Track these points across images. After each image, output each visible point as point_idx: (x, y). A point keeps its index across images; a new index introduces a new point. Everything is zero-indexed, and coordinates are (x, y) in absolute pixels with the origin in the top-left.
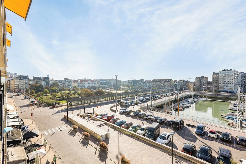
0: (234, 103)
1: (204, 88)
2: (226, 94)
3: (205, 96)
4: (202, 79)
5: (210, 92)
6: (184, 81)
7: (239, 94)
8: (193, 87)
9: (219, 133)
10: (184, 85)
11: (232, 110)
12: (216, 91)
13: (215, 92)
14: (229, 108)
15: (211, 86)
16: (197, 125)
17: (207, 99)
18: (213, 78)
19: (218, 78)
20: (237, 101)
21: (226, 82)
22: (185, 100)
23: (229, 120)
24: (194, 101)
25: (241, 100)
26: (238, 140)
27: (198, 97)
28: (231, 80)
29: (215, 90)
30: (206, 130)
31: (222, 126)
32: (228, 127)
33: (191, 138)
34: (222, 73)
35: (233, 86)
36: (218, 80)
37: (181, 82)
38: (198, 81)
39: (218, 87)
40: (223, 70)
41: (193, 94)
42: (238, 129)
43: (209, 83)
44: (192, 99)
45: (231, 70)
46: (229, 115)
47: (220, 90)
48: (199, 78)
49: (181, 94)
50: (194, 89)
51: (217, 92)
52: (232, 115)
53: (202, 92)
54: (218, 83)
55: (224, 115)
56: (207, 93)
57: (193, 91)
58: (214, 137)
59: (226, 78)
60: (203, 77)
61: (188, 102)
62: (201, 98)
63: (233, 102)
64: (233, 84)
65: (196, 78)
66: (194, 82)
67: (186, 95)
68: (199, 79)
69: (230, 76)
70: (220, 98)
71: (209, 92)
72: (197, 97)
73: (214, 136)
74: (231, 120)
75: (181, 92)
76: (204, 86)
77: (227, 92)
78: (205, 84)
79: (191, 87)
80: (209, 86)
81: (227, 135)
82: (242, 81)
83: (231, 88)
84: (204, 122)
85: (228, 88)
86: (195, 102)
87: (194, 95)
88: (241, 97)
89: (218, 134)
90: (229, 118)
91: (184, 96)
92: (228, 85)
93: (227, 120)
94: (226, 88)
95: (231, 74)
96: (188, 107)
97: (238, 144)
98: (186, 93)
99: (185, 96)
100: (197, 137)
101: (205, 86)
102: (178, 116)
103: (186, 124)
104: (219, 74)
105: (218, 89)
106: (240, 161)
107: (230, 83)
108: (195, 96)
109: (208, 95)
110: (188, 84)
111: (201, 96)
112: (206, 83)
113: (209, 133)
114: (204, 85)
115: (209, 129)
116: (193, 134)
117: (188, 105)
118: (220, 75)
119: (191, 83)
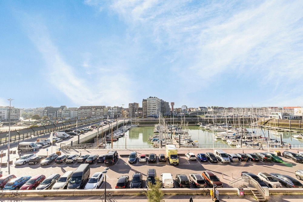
0: (157, 126)
1: (136, 114)
2: (152, 119)
3: (137, 122)
4: (134, 106)
5: (141, 118)
6: (118, 107)
7: (159, 119)
8: (127, 114)
9: (148, 156)
10: (118, 112)
11: (156, 132)
12: (145, 117)
13: (145, 118)
14: (154, 131)
15: (142, 112)
16: (130, 153)
17: (138, 124)
18: (143, 104)
19: (146, 105)
20: (159, 125)
21: (152, 108)
22: (119, 128)
23: (154, 142)
24: (128, 129)
25: (161, 123)
26: (160, 158)
27: (132, 124)
28: (155, 107)
29: (144, 116)
30: (138, 157)
31: (150, 149)
32: (153, 149)
33: (124, 170)
34: (149, 100)
35: (156, 111)
36: (146, 107)
37: (115, 109)
38: (131, 107)
39: (146, 112)
40: (150, 97)
41: (127, 121)
42: (160, 148)
43: (140, 109)
44: (125, 126)
45: (155, 97)
46: (154, 137)
47: (148, 115)
48: (132, 104)
49: (115, 123)
50: (127, 116)
51: (146, 118)
52: (156, 137)
53: (134, 119)
54: (147, 109)
55: (151, 138)
56: (137, 119)
57: (126, 118)
58: (144, 161)
59: (152, 105)
60: (135, 104)
61: (122, 130)
62: (134, 125)
63: (156, 125)
64: (156, 109)
65: (129, 104)
66: (128, 108)
67: (120, 123)
68: (132, 106)
69: (154, 103)
70: (148, 123)
71: (140, 118)
72: (131, 124)
73: (144, 160)
74: (156, 142)
75: (115, 120)
76: (136, 113)
77: (153, 117)
78: (137, 111)
79: (124, 114)
80: (140, 112)
81: (152, 156)
82: (161, 107)
83: (155, 113)
84: (136, 149)
85: (153, 113)
86: (128, 130)
87: (127, 122)
88: (161, 120)
89: (147, 157)
90: (154, 140)
91: (118, 124)
92: (153, 111)
93: (153, 142)
95: (154, 101)
96: (122, 136)
97: (160, 161)
98: (120, 121)
99: (119, 124)
100: (131, 166)
101: (137, 113)
102: (112, 148)
103: (120, 155)
104: (147, 101)
105: (146, 114)
106: (161, 176)
107: (154, 109)
108: (129, 123)
109: (139, 121)
110: (122, 111)
111: (134, 123)
112: (138, 109)
113: (140, 158)
114: (136, 112)
115: (140, 154)
116: (126, 164)
117: (122, 134)
118: (148, 102)
119: (125, 109)
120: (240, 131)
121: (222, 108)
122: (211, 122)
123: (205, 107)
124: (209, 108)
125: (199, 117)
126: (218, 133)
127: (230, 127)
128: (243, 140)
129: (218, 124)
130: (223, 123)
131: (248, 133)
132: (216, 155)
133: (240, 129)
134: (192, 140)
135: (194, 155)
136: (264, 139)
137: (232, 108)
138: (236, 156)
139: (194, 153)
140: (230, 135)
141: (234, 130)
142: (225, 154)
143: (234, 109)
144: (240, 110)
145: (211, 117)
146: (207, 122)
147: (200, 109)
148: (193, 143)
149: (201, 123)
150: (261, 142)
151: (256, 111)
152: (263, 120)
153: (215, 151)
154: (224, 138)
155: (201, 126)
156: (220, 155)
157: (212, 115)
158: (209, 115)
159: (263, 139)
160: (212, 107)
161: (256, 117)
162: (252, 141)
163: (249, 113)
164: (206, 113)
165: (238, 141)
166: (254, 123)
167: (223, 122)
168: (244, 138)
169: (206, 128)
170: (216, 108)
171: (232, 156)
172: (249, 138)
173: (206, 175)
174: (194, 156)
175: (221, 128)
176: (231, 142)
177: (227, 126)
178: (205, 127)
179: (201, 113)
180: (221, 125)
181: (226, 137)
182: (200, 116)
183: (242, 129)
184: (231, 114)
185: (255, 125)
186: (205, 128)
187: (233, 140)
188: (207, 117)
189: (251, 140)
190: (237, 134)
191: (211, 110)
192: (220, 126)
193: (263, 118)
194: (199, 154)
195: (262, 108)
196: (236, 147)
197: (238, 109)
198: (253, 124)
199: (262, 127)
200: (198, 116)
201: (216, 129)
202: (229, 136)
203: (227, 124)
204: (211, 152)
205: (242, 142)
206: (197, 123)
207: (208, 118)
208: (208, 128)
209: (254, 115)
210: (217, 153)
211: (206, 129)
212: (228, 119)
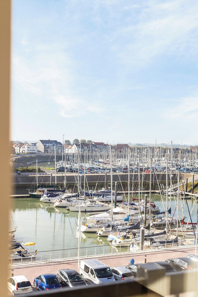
120: (142, 209)
121: (102, 144)
122: (71, 186)
123: (56, 142)
124: (68, 143)
125: (40, 171)
126: (88, 218)
127: (119, 198)
128: (147, 232)
129: (90, 192)
130: (103, 190)
131: (157, 213)
133: (141, 204)
134: (18, 241)
136: (190, 226)
137: (126, 146)
140: (119, 220)
141: (129, 206)
143: (132, 150)
144: (144, 153)
145: (72, 171)
146: (62, 186)
147: (41, 148)
148: (22, 250)
149: (46, 190)
150: (182, 234)
151: (179, 155)
152: (190, 180)
154: (103, 229)
155: (44, 198)
157: (76, 166)
158: (68, 166)
159: (187, 226)
160: (77, 141)
161: (177, 173)
162: (165, 233)
164: (59, 158)
165: (134, 234)
166: (172, 187)
167: (101, 186)
168: (148, 228)
169: (57, 204)
170: (87, 145)
172: (158, 227)
175: (98, 202)
176: (118, 240)
177: (112, 198)
178: (56, 202)
179: (45, 159)
180: (98, 195)
181: (109, 226)
182: (42, 168)
183: (147, 202)
184: (122, 163)
185: (174, 193)
186: (55, 205)
187: (124, 234)
188: (61, 170)
189: (162, 231)
190: (133, 218)
191: (73, 150)
192: (95, 198)
193: (192, 173)
196: (129, 250)
197: (139, 149)
198: (169, 190)
200: (36, 167)
201: (83, 205)
202: (115, 223)
203: (112, 191)
205: (145, 238)
206: (35, 188)
207: (66, 174)
208: (64, 203)
211: (57, 207)
212: (115, 178)
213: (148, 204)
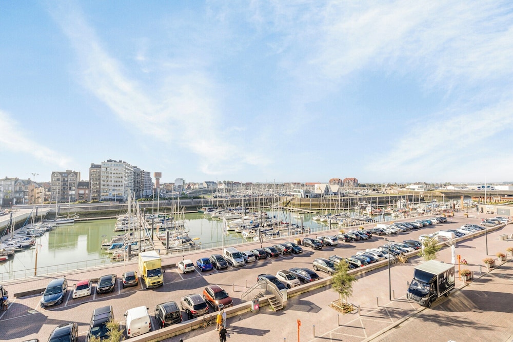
0: (123, 218)
1: (72, 195)
2: (111, 204)
3: (72, 213)
4: (67, 177)
5: (84, 202)
6: (16, 180)
7: (129, 203)
8: (45, 195)
9: (96, 281)
10: (16, 192)
11: (119, 231)
12: (95, 200)
13: (94, 202)
14: (116, 229)
15: (87, 192)
16: (47, 284)
17: (77, 218)
18: (91, 174)
19: (100, 175)
20: (127, 215)
21: (113, 183)
22: (18, 231)
23: (114, 251)
24: (45, 229)
25: (132, 211)
26: (124, 280)
27: (57, 216)
28: (120, 180)
29: (93, 199)
30: (69, 288)
31: (103, 266)
32: (111, 265)
33: (26, 327)
34: (106, 166)
35: (123, 188)
36: (99, 179)
37: (8, 183)
38: (58, 180)
39: (98, 192)
40: (108, 161)
41: (43, 211)
42: (127, 262)
43: (82, 185)
44: (39, 224)
45: (120, 161)
46: (114, 241)
47: (102, 197)
48: (61, 173)
49: (7, 217)
50: (46, 200)
51: (98, 202)
52: (120, 239)
53: (66, 206)
54: (100, 184)
55: (108, 244)
56: (77, 207)
57: (42, 204)
58: (86, 294)
59: (112, 175)
60: (69, 173)
61: (28, 234)
62: (63, 219)
63: (121, 217)
64: (122, 185)
65: (53, 173)
66: (49, 183)
67: (23, 218)
68: (60, 177)
69: (119, 172)
70: (102, 214)
71: (81, 203)
72: (55, 217)
73: (85, 292)
74: (118, 250)
75: (6, 210)
76: (70, 193)
77: (114, 200)
78: (73, 188)
79: (37, 196)
80: (82, 192)
81: (108, 280)
82: (134, 181)
83: (119, 192)
84: (66, 272)
85: (116, 193)
86: (47, 231)
87: (45, 214)
88: (132, 206)
89: (93, 285)
90: (114, 247)
91: (14, 221)
92: (115, 188)
93: (111, 251)
94: (111, 194)
95: (120, 169)
96: (27, 247)
97: (124, 287)
98: (20, 213)
99: (19, 219)
100: (46, 313)
101: (74, 192)
103: (15, 295)
104: (101, 167)
105: (99, 195)
106: (125, 315)
107: (118, 184)
108: (50, 216)
109: (79, 210)
110: (31, 189)
111: (63, 215)
112: (76, 185)
113: (75, 291)
114: (70, 189)
115: (75, 282)
116: (34, 313)
117: (26, 243)
118: (103, 169)
119: (40, 185)
120: (259, 216)
121: (238, 183)
122: (221, 206)
123: (213, 182)
124: (220, 183)
125: (204, 198)
126: (230, 223)
127: (247, 211)
128: (262, 229)
129: (231, 208)
130: (239, 207)
131: (268, 218)
132: (226, 257)
133: (259, 214)
134: (190, 237)
135: (191, 263)
136: (286, 225)
137: (251, 183)
138: (252, 253)
139: (191, 260)
140: (247, 223)
141: (252, 215)
142: (238, 253)
143: (254, 185)
144: (261, 187)
145: (221, 197)
146: (216, 206)
147: (205, 185)
148: (192, 243)
149: (207, 208)
150: (282, 229)
151: (279, 187)
152: (285, 200)
153: (225, 251)
154: (239, 228)
155: (206, 212)
156: (231, 256)
157: (224, 195)
158: (220, 195)
159: (284, 225)
160: (225, 181)
161: (278, 197)
162: (272, 229)
163: (271, 191)
164: (215, 191)
165: (256, 231)
166: (275, 204)
167: (238, 205)
168: (263, 227)
169: (213, 215)
170: (230, 184)
171: (247, 255)
172: (269, 226)
173: (209, 293)
174: (192, 265)
175: (236, 214)
176: (247, 234)
177: (243, 211)
178: (213, 214)
179: (207, 192)
180: (236, 210)
181: (242, 227)
182: (205, 196)
183: (262, 213)
184: (249, 192)
185: (276, 207)
186: (212, 216)
187: (250, 230)
188: (216, 197)
189: (271, 228)
190: (255, 222)
191: (223, 186)
192: (234, 212)
193: (286, 197)
194: (199, 260)
195: (285, 183)
196: (253, 240)
197: (258, 185)
198: (274, 206)
199: (283, 210)
200: (202, 196)
201: (228, 215)
202: (245, 225)
203: (243, 207)
204: (218, 253)
205: (261, 232)
206: (201, 207)
207: (218, 199)
208: (217, 215)
209: (276, 193)
210: (227, 253)
211: (213, 217)
212: (245, 200)
213: (263, 214)
